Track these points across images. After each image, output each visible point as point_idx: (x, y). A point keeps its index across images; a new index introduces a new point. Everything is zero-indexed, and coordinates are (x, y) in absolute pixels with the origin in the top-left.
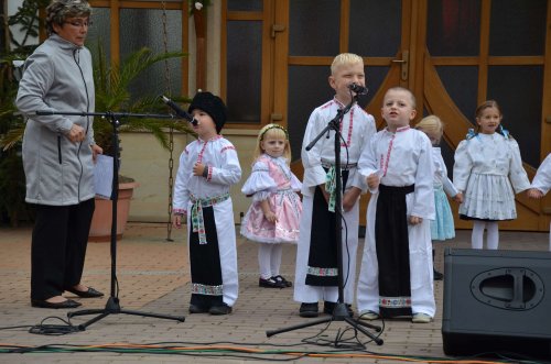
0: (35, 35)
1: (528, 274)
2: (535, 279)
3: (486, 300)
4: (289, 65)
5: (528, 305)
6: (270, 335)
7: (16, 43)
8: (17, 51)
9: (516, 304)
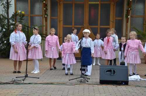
0: (14, 21)
1: (114, 70)
2: (115, 70)
3: (107, 74)
4: (63, 27)
5: (114, 75)
6: (69, 80)
7: (10, 23)
8: (11, 24)
9: (112, 75)
